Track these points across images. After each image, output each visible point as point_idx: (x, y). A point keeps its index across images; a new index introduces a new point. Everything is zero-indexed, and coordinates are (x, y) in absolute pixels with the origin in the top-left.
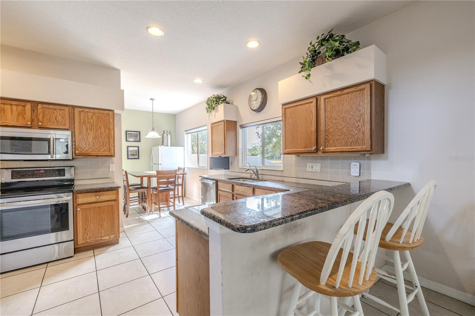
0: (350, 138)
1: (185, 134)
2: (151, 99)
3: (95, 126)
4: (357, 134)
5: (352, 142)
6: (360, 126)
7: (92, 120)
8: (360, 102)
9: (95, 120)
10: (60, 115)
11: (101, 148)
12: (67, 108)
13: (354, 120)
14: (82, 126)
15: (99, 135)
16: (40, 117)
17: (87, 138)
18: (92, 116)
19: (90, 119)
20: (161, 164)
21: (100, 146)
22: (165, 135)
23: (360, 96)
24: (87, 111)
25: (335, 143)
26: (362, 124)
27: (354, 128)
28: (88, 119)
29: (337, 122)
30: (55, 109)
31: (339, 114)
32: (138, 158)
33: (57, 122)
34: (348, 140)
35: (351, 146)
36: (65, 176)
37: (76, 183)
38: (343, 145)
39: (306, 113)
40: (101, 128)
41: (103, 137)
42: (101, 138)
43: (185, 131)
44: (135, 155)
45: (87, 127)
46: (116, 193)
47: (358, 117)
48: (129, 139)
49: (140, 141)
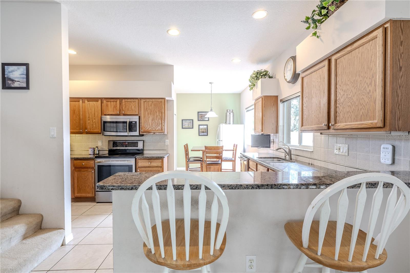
0: (361, 109)
1: (246, 112)
2: (210, 83)
3: (153, 111)
4: (368, 104)
5: (363, 116)
6: (372, 91)
7: (151, 107)
8: (372, 57)
9: (153, 107)
10: (133, 105)
11: (156, 127)
12: (137, 100)
13: (365, 84)
14: (146, 111)
15: (156, 117)
16: (124, 108)
17: (148, 120)
18: (151, 104)
19: (150, 106)
20: (222, 141)
21: (156, 126)
22: (228, 114)
23: (372, 48)
24: (148, 100)
25: (345, 117)
26: (373, 89)
27: (365, 95)
28: (149, 106)
29: (348, 89)
30: (131, 102)
31: (350, 77)
32: (207, 135)
33: (132, 110)
34: (358, 113)
35: (361, 121)
36: (137, 147)
37: (145, 152)
38: (353, 120)
39: (320, 81)
40: (157, 112)
41: (158, 119)
42: (157, 119)
43: (246, 109)
44: (205, 132)
45: (148, 112)
46: (162, 161)
47: (370, 78)
48: (200, 119)
49: (208, 120)
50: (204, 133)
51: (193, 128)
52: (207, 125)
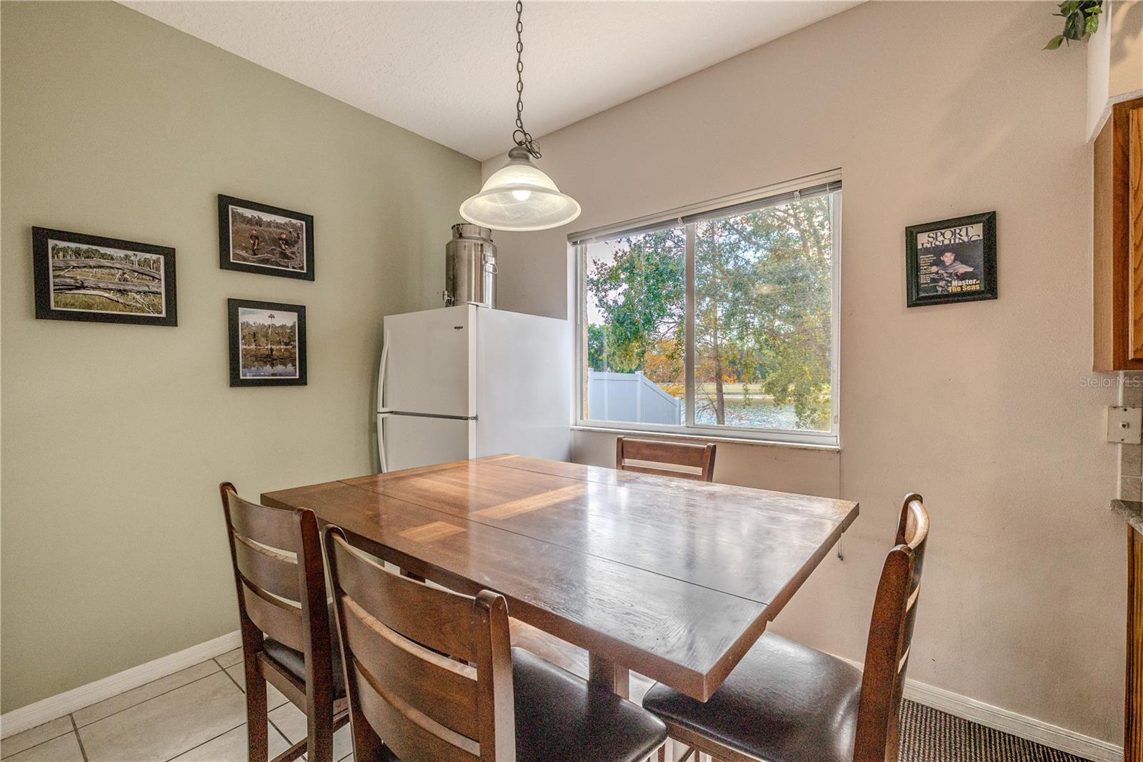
20: (476, 418)
32: (302, 381)
48: (243, 253)
49: (310, 276)
50: (280, 368)
51: (171, 320)
52: (300, 311)
